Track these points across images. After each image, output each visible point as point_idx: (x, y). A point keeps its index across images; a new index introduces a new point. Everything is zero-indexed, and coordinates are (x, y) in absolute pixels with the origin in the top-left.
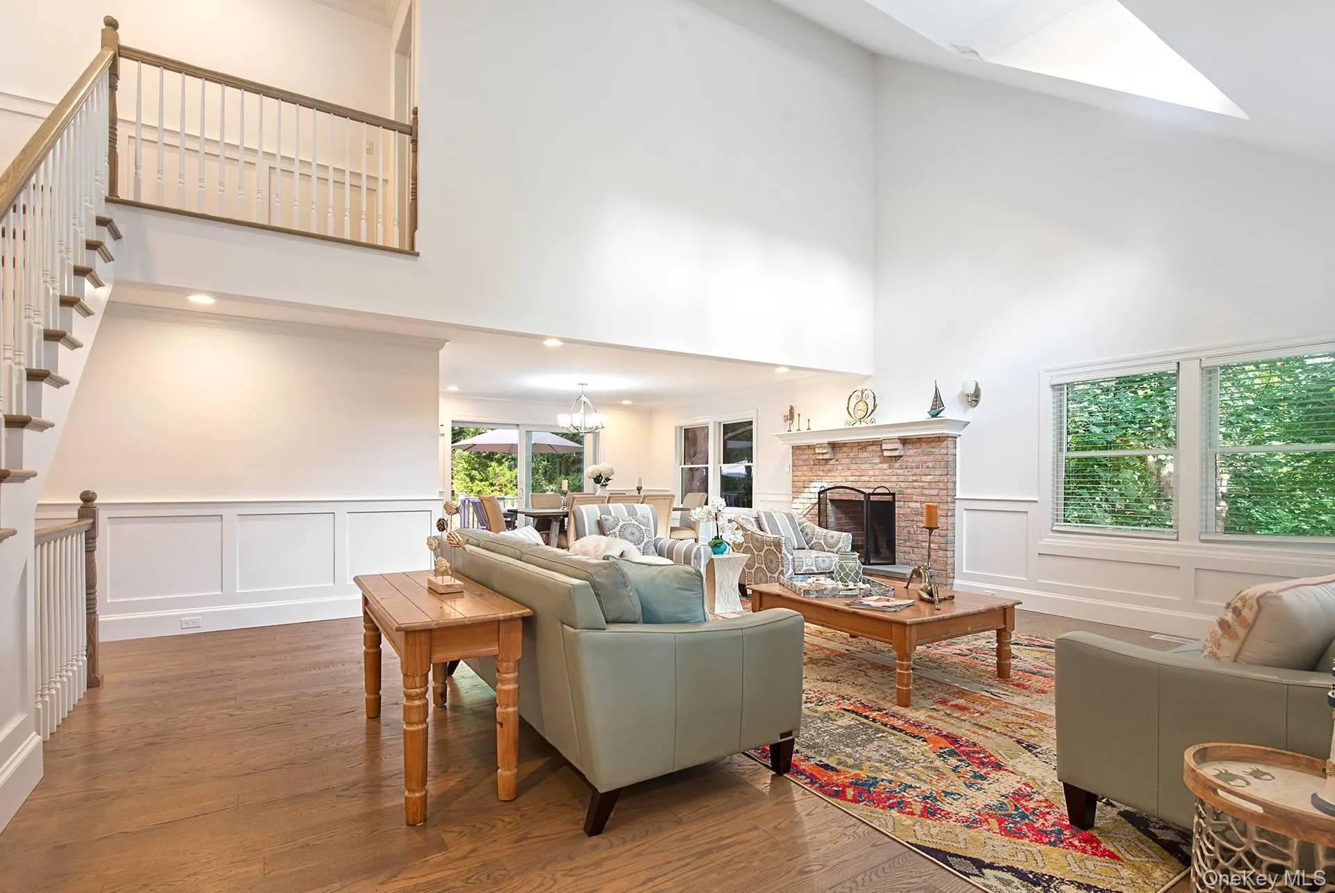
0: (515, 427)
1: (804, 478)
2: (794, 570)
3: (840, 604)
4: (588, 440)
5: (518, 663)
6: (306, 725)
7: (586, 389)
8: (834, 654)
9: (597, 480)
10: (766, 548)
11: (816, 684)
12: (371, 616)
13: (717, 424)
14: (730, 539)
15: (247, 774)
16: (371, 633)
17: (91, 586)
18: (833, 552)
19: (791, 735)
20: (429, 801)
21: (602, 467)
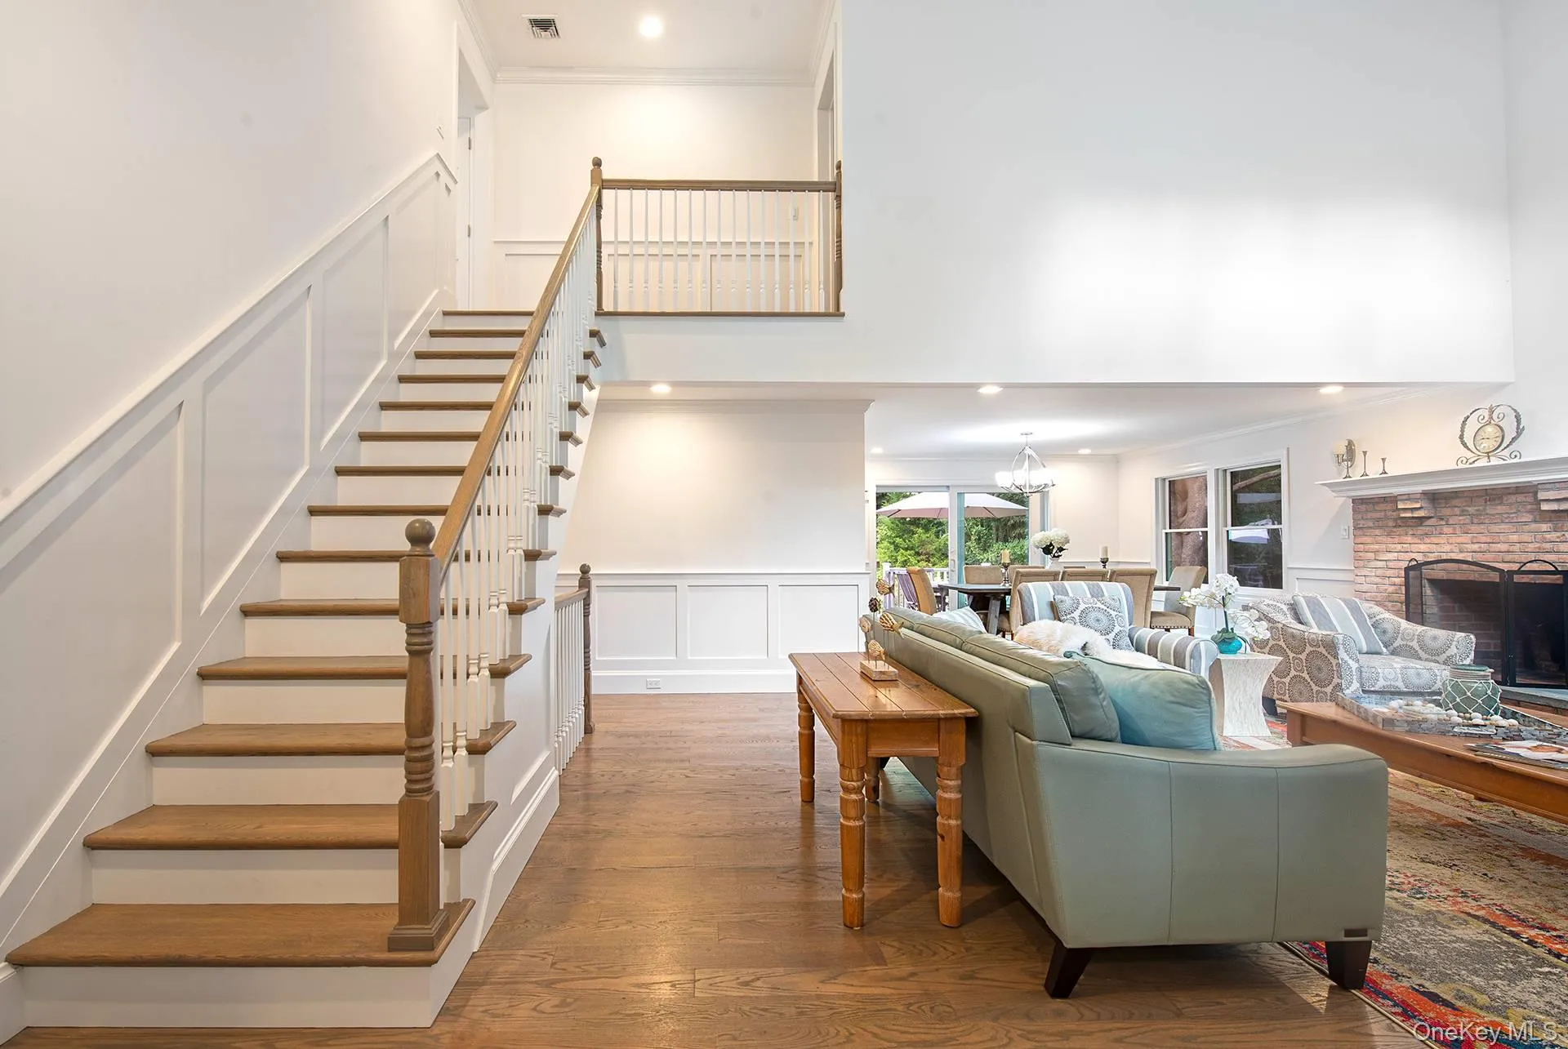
0: (945, 489)
1: (1377, 547)
2: (1362, 685)
3: (1457, 748)
4: (1034, 501)
5: (962, 769)
6: (748, 798)
7: (1030, 439)
8: (1444, 822)
9: (1047, 550)
10: (1309, 649)
11: (1408, 864)
12: (806, 696)
13: (1221, 474)
14: (1247, 633)
15: (702, 837)
16: (804, 714)
17: (587, 646)
18: (1438, 662)
19: (1366, 935)
20: (866, 905)
21: (1053, 534)
